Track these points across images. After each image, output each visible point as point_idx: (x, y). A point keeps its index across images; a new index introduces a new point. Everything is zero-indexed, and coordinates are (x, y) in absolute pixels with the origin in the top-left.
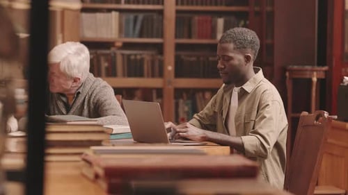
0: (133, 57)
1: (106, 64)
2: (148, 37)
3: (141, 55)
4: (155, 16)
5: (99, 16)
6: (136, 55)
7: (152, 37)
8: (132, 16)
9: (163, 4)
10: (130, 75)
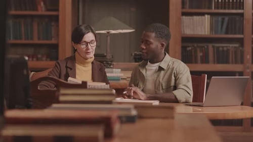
0: (221, 49)
1: (201, 54)
2: (232, 34)
3: (227, 47)
4: (238, 18)
5: (196, 18)
6: (223, 47)
7: (235, 34)
8: (220, 19)
9: (243, 9)
10: (218, 62)
